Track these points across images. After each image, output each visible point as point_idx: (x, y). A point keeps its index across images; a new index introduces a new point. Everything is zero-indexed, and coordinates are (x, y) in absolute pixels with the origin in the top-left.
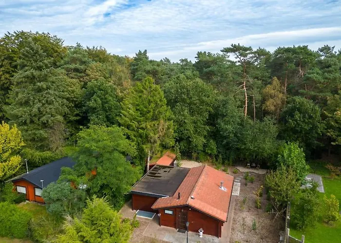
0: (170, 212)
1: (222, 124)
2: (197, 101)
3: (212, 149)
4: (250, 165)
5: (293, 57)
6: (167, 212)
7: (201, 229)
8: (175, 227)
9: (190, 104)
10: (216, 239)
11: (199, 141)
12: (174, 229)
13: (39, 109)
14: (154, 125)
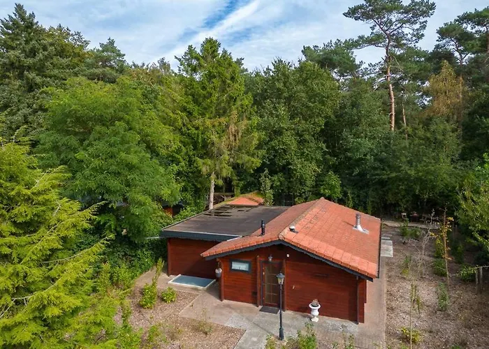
0: (243, 267)
1: (351, 139)
2: (303, 95)
3: (332, 188)
4: (408, 216)
5: (474, 31)
6: (236, 266)
7: (315, 302)
8: (255, 303)
9: (289, 99)
10: (352, 327)
11: (307, 170)
12: (251, 305)
13: (25, 117)
14: (220, 123)
